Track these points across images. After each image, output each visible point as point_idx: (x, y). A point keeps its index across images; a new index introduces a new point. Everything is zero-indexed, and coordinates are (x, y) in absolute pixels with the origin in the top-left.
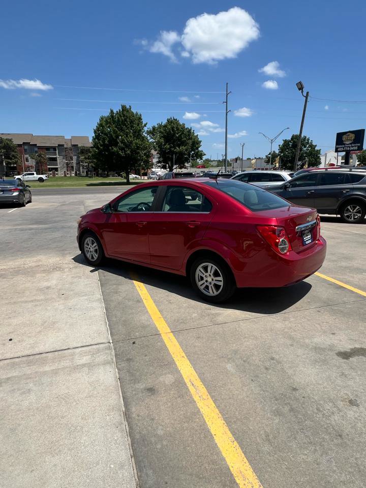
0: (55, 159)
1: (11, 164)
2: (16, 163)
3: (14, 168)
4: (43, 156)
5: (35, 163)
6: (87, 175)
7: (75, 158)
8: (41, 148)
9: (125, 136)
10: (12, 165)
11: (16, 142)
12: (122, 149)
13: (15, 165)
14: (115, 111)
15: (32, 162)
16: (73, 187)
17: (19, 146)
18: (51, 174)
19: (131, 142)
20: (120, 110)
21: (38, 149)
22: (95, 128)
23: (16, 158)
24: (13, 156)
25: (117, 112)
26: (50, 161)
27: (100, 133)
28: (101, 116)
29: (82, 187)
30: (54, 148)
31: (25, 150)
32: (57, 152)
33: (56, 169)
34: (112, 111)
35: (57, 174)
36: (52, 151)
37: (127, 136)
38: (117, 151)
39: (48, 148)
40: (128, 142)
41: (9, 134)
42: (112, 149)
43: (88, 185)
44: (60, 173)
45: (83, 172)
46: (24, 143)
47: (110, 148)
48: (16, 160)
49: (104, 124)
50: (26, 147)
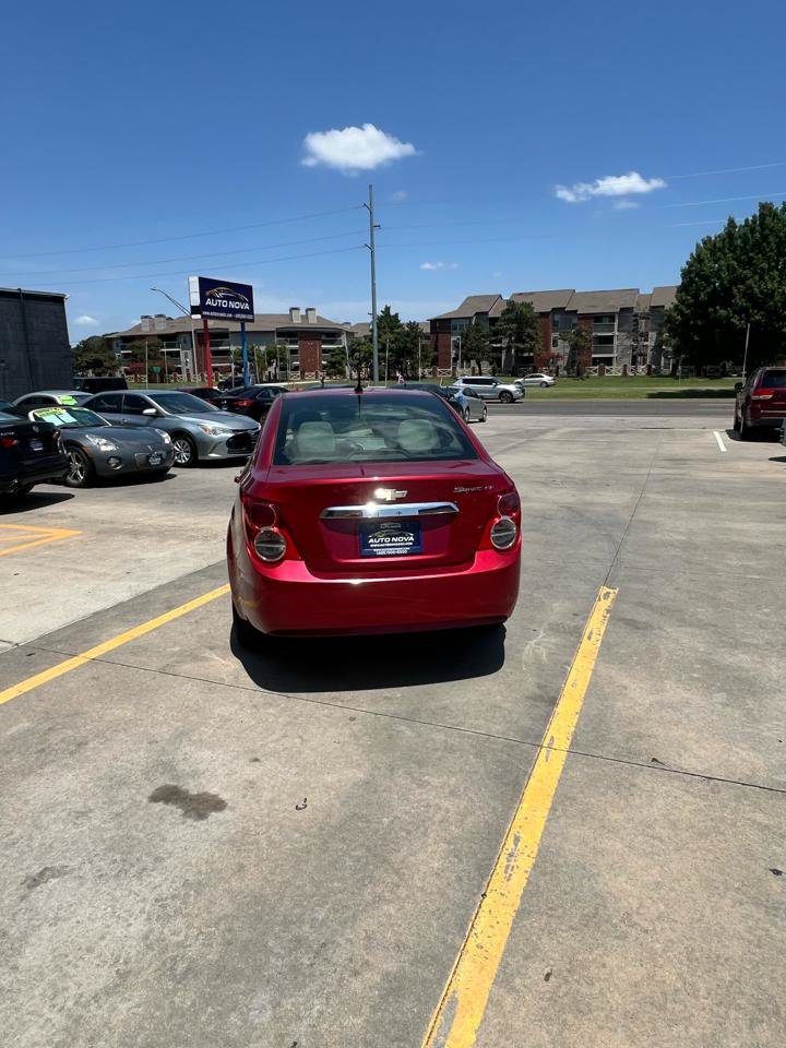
0: (609, 340)
1: (523, 351)
2: (531, 350)
3: (530, 359)
4: (583, 333)
5: (568, 350)
6: (673, 375)
7: (653, 335)
8: (586, 317)
9: (757, 278)
10: (526, 355)
11: (538, 308)
12: (740, 311)
13: (532, 354)
14: (740, 221)
15: (562, 349)
16: (614, 400)
17: (543, 315)
18: (595, 371)
19: (771, 295)
20: (754, 217)
21: (579, 319)
22: (685, 266)
23: (533, 339)
24: (529, 336)
25: (747, 220)
26: (600, 343)
27: (694, 276)
28: (704, 236)
29: (638, 400)
30: (611, 317)
31: (555, 324)
32: (616, 324)
33: (609, 361)
34: (731, 222)
35: (608, 371)
36: (606, 322)
37: (762, 278)
38: (728, 318)
39: (598, 318)
40: (761, 292)
41: (531, 293)
42: (716, 311)
43: (652, 396)
44: (615, 370)
45: (666, 366)
46: (554, 309)
47: (711, 310)
48: (533, 343)
49: (706, 254)
50: (557, 317)
